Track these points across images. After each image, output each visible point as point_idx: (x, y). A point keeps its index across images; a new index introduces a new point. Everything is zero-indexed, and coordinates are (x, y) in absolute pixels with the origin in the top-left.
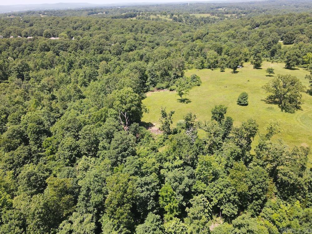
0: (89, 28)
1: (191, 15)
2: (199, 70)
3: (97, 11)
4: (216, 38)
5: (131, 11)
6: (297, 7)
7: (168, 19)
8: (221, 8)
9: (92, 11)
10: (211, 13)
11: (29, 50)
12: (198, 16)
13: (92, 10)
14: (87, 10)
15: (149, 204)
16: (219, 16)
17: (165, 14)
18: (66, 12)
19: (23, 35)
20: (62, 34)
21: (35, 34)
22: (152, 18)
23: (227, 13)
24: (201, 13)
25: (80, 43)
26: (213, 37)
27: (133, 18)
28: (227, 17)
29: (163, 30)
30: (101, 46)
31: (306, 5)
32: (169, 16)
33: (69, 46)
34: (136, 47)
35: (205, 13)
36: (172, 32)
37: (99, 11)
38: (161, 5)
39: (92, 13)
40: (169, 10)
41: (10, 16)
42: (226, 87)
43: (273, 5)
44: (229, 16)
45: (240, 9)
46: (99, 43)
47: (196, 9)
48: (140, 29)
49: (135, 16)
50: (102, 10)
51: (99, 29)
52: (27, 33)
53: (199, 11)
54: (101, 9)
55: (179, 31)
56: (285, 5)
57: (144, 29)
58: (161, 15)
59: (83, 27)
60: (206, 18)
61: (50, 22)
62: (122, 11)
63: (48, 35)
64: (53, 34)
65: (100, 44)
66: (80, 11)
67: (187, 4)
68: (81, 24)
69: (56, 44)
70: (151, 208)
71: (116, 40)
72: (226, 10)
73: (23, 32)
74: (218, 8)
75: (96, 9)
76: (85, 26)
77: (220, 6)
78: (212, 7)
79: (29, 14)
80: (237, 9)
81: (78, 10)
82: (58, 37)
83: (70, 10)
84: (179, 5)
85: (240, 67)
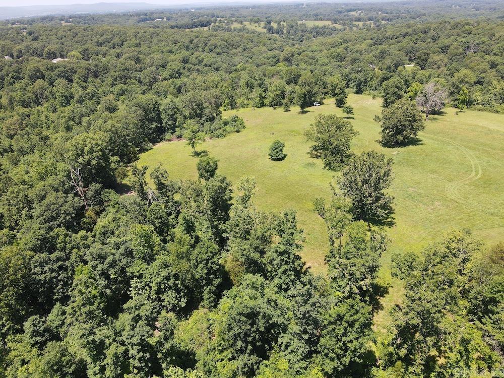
0: (122, 44)
1: (299, 22)
2: (256, 108)
3: (155, 16)
4: (311, 61)
5: (208, 16)
6: (477, 10)
7: (260, 28)
8: (354, 10)
9: (145, 17)
10: (333, 20)
11: (12, 77)
12: (311, 24)
13: (146, 15)
14: (138, 14)
15: (55, 291)
16: (343, 24)
17: (258, 22)
18: (104, 17)
19: (15, 54)
20: (73, 53)
21: (34, 53)
22: (234, 28)
23: (359, 20)
24: (318, 20)
25: (93, 68)
26: (307, 59)
27: (204, 28)
28: (357, 26)
29: (238, 46)
30: (126, 71)
31: (493, 6)
32: (262, 24)
33: (75, 72)
34: (180, 74)
35: (324, 20)
36: (252, 50)
37: (158, 15)
38: (259, 7)
39: (146, 20)
40: (270, 15)
41: (13, 23)
42: (273, 134)
43: (438, 7)
44: (361, 24)
45: (383, 12)
46: (123, 67)
47: (315, 12)
48: (201, 45)
49: (208, 24)
50: (162, 15)
51: (139, 45)
52: (21, 52)
53: (317, 17)
54: (161, 13)
55: (264, 49)
56: (460, 6)
57: (208, 45)
58: (251, 23)
59: (112, 42)
60: (322, 28)
61: (64, 34)
62: (193, 15)
63: (52, 55)
64: (61, 54)
65: (126, 69)
66: (127, 16)
67: (303, 4)
68: (109, 37)
69: (56, 68)
70: (59, 297)
71: (152, 62)
72: (362, 14)
73: (15, 49)
74: (351, 10)
75: (152, 13)
76: (117, 40)
77: (353, 8)
78: (340, 10)
79: (44, 21)
80: (380, 13)
81: (124, 15)
82: (67, 57)
83: (111, 15)
84: (289, 6)
85: (317, 105)
